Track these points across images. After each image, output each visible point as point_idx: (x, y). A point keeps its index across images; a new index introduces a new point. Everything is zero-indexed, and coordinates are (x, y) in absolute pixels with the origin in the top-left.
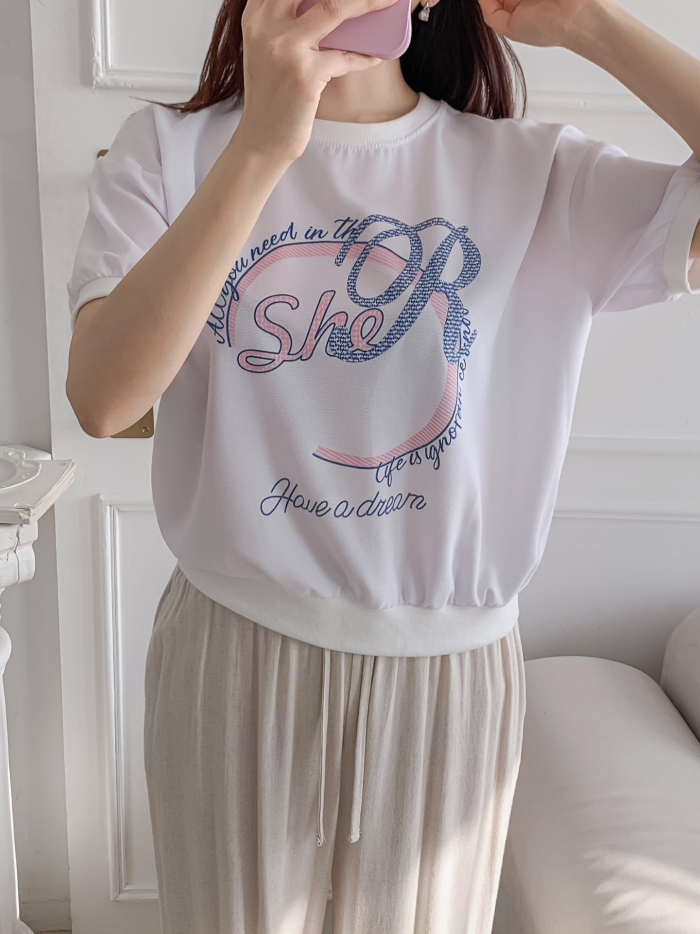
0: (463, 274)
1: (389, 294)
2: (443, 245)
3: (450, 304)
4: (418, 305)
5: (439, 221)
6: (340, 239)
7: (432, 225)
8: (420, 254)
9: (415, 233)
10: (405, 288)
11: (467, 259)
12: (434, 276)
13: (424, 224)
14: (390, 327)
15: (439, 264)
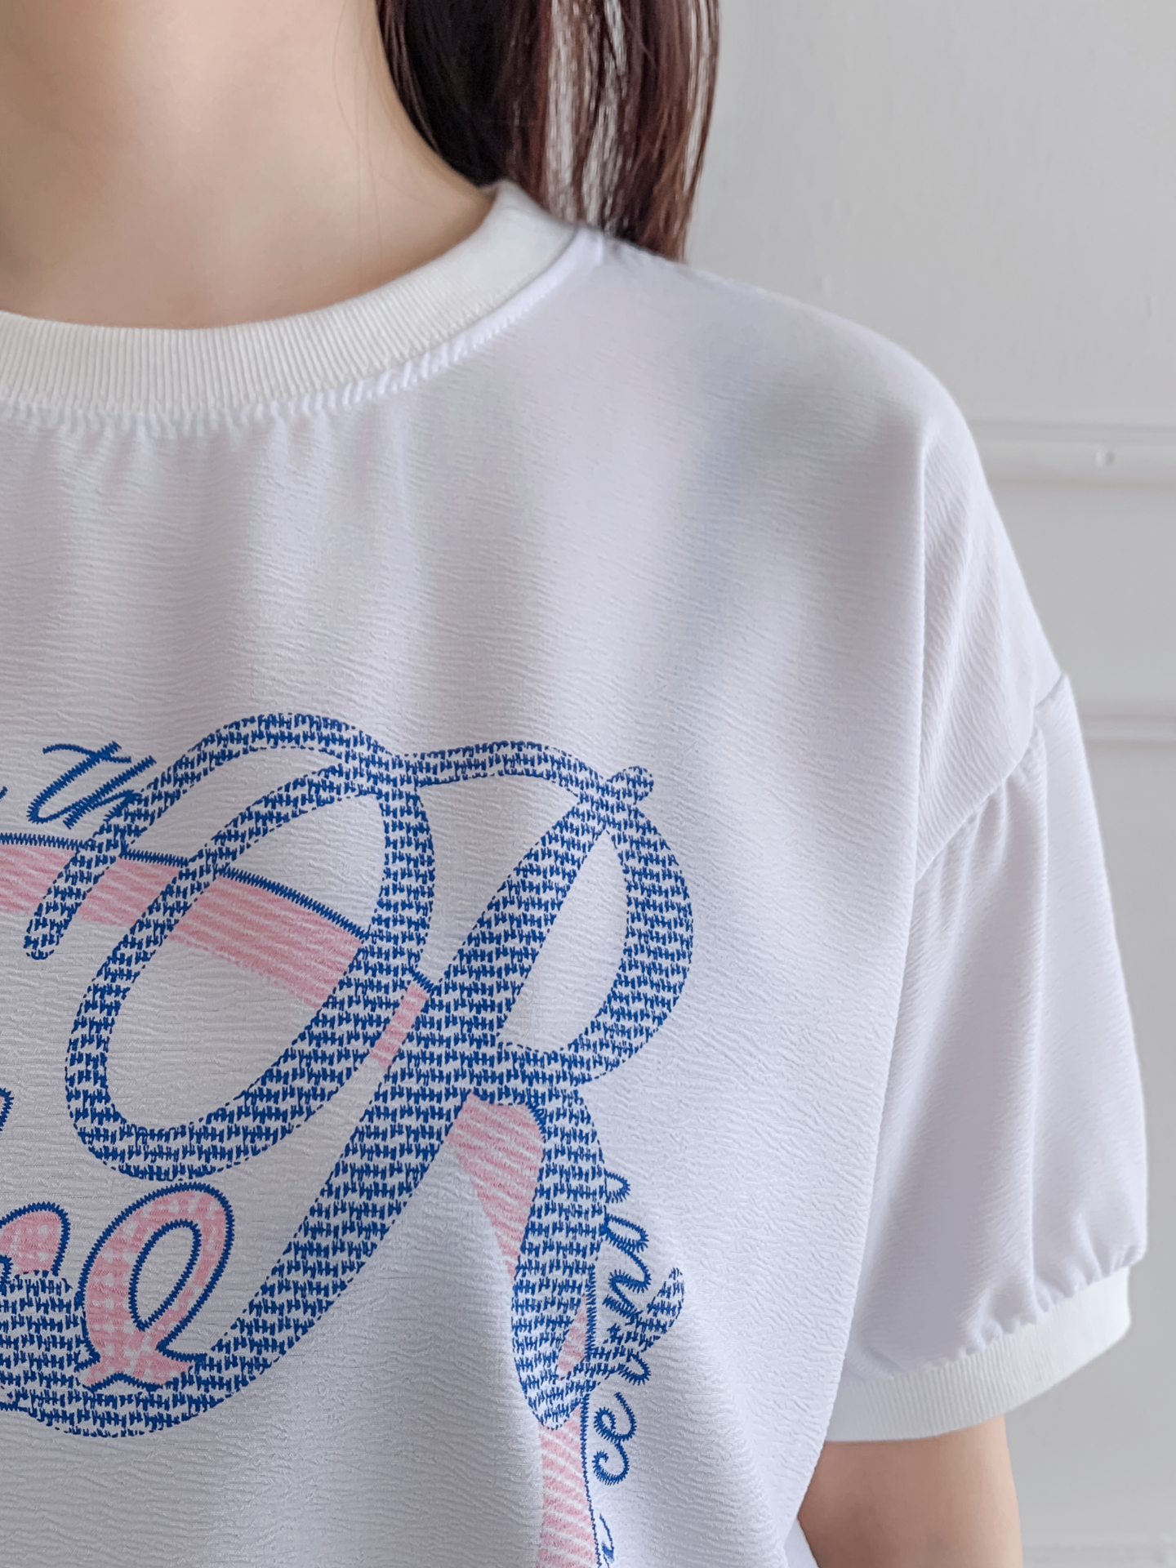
0: (619, 998)
2: (531, 870)
3: (549, 1154)
4: (395, 1168)
5: (521, 758)
6: (56, 829)
7: (489, 771)
8: (423, 900)
9: (407, 788)
10: (335, 1084)
11: (639, 925)
12: (474, 1023)
13: (455, 758)
14: (263, 1276)
15: (501, 962)
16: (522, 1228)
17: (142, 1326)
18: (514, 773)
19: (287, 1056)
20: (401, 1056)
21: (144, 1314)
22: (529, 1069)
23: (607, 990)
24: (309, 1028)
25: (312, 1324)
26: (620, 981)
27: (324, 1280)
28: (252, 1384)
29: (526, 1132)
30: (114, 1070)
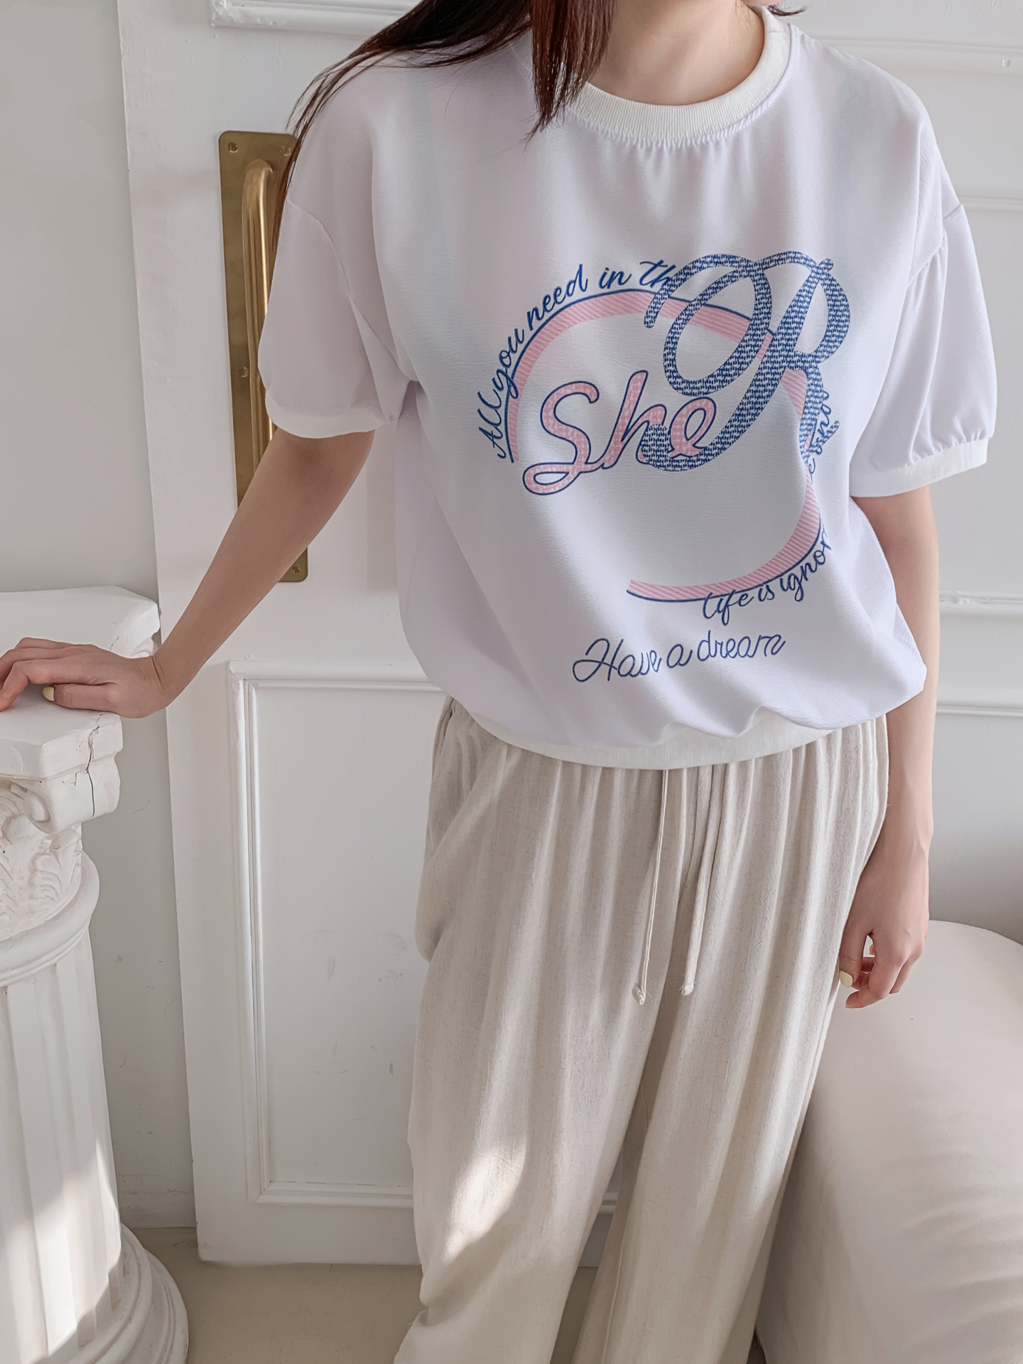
0: (828, 336)
1: (724, 373)
2: (800, 296)
3: (809, 385)
4: (765, 391)
5: (794, 257)
6: (648, 288)
7: (787, 261)
8: (768, 306)
9: (760, 272)
10: (746, 366)
11: (832, 313)
12: (786, 345)
13: (775, 258)
14: (726, 423)
15: (794, 325)
16: (803, 407)
17: (688, 440)
18: (793, 262)
19: (731, 357)
20: (765, 356)
21: (688, 437)
22: (803, 359)
23: (824, 334)
24: (737, 348)
25: (739, 437)
26: (827, 331)
27: (744, 424)
28: (721, 455)
29: (803, 378)
30: (678, 363)
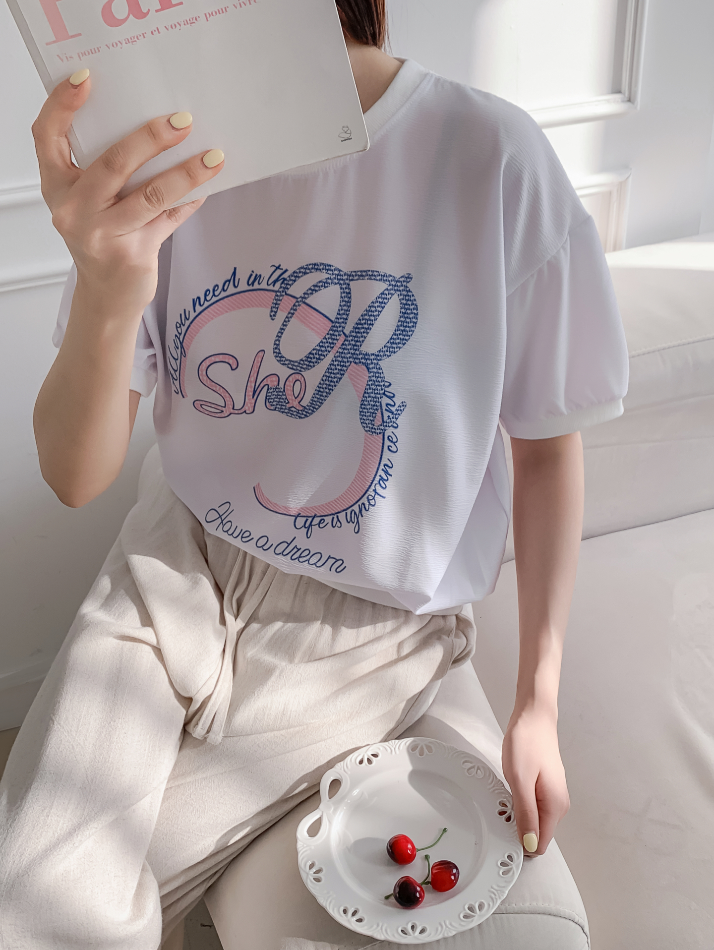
0: (394, 339)
2: (372, 307)
4: (335, 377)
5: (373, 275)
6: (271, 287)
7: (366, 278)
8: (347, 313)
9: (347, 282)
11: (402, 319)
12: (355, 345)
13: (358, 273)
15: (362, 330)
16: (363, 393)
18: (371, 279)
19: (314, 349)
20: (338, 352)
22: (367, 357)
23: (390, 337)
24: (319, 344)
25: (321, 406)
26: (394, 334)
27: (323, 398)
28: (314, 414)
29: (365, 372)
30: (282, 347)
